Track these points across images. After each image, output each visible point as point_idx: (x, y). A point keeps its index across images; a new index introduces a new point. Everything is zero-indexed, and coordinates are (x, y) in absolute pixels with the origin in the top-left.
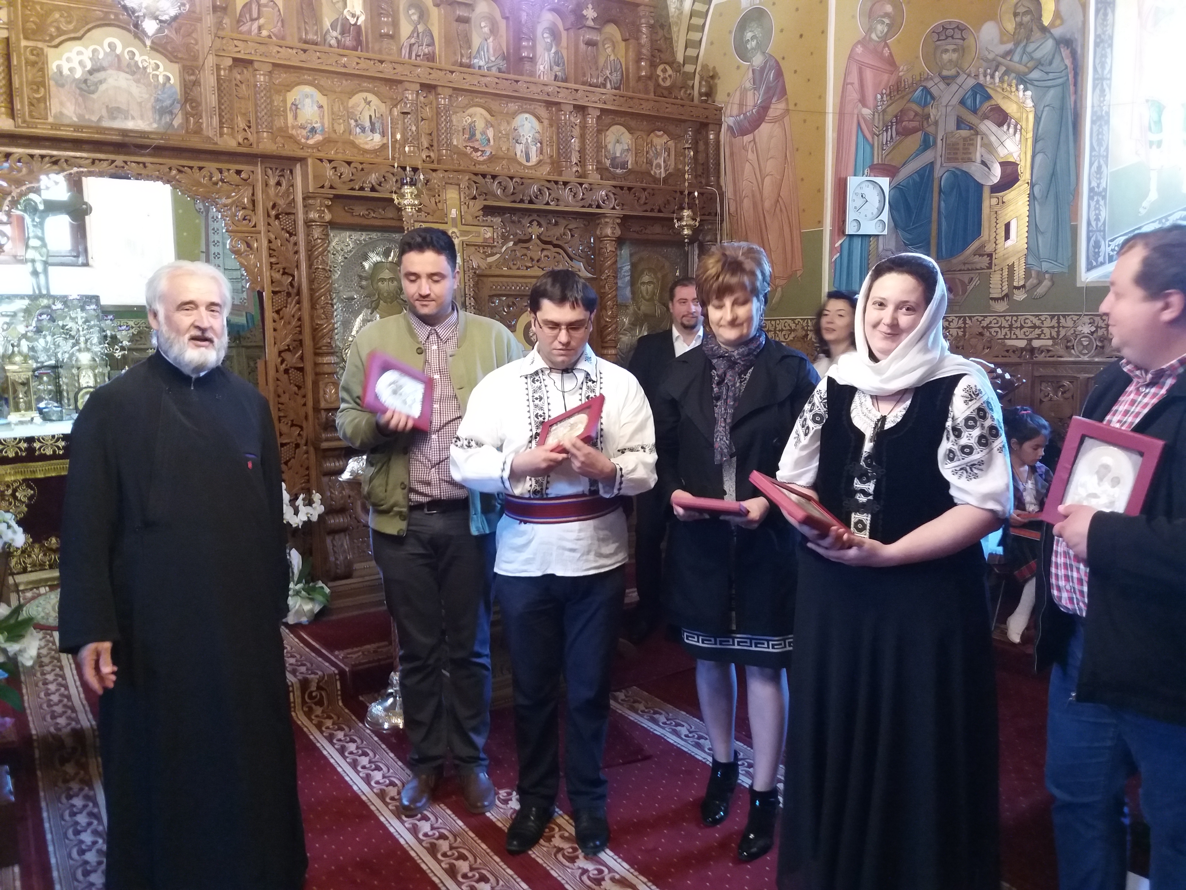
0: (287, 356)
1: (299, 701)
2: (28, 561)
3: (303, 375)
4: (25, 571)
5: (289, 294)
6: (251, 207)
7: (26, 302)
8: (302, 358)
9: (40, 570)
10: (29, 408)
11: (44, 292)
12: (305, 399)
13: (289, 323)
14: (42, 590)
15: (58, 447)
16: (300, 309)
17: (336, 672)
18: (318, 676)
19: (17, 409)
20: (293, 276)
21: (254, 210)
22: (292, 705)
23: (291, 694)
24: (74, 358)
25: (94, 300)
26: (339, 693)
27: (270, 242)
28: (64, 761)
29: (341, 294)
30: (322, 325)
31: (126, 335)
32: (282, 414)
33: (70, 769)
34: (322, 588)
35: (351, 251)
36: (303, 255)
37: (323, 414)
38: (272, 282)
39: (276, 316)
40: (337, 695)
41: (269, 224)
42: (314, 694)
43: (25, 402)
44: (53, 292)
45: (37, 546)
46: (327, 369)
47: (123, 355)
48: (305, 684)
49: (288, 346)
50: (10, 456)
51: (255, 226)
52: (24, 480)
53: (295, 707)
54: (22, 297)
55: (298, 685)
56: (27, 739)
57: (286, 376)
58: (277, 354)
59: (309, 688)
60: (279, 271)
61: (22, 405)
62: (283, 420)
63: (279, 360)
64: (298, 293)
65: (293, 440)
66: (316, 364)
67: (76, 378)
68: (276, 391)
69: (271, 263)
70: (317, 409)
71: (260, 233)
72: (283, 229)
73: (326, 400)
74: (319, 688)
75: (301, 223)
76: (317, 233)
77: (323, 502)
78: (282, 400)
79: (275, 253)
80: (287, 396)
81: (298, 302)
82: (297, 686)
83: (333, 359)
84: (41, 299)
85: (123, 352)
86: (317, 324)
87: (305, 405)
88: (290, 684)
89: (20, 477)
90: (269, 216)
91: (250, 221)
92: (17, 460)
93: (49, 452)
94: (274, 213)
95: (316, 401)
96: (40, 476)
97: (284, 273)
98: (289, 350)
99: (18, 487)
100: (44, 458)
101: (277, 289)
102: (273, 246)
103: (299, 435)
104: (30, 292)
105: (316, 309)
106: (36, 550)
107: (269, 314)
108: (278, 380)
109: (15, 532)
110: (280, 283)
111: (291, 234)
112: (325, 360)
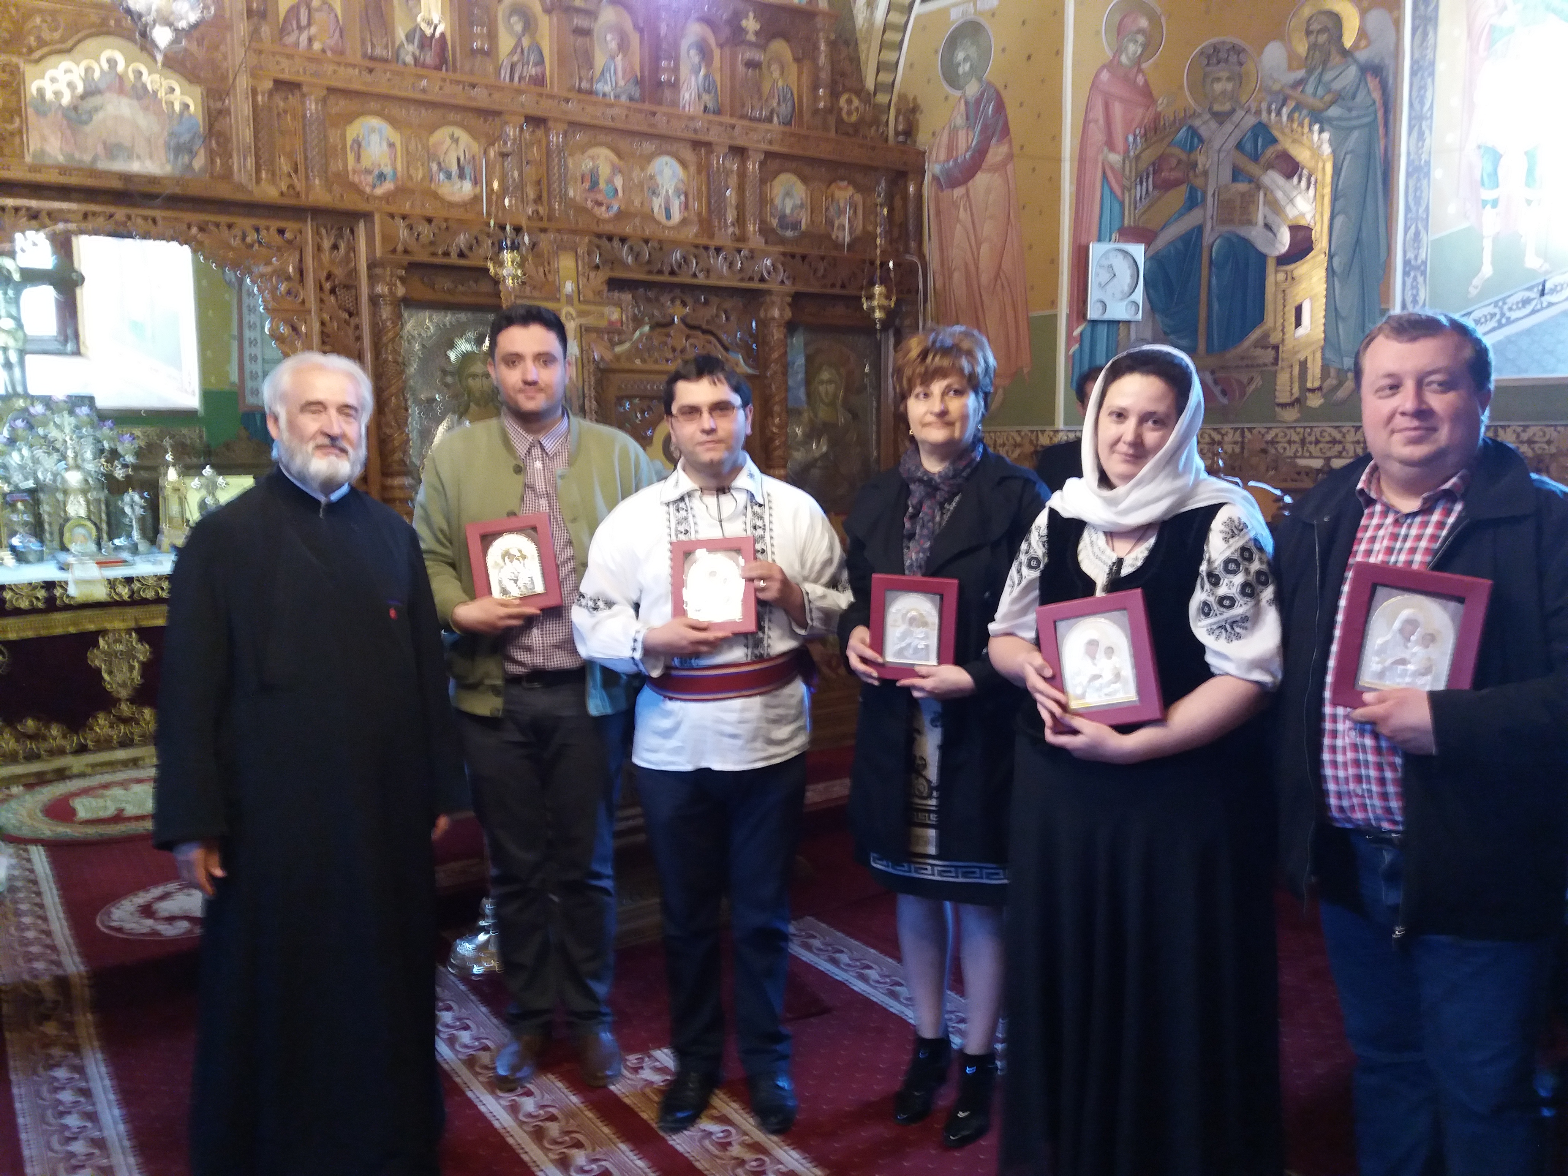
6: (298, 277)
11: (20, 390)
14: (14, 789)
15: (37, 599)
21: (301, 282)
24: (59, 479)
25: (87, 402)
27: (323, 324)
28: (41, 1019)
29: (418, 394)
30: (392, 435)
31: (129, 448)
33: (51, 1028)
35: (431, 337)
36: (367, 341)
41: (322, 301)
45: (7, 730)
46: (398, 494)
47: (126, 475)
51: (303, 303)
66: (384, 488)
67: (62, 505)
71: (309, 312)
72: (340, 307)
75: (364, 299)
76: (386, 312)
79: (329, 339)
83: (406, 481)
85: (125, 471)
86: (385, 434)
90: (321, 288)
91: (296, 296)
93: (24, 604)
94: (328, 285)
96: (12, 636)
100: (17, 612)
102: (327, 330)
105: (384, 414)
106: (7, 736)
111: (351, 315)
112: (397, 481)
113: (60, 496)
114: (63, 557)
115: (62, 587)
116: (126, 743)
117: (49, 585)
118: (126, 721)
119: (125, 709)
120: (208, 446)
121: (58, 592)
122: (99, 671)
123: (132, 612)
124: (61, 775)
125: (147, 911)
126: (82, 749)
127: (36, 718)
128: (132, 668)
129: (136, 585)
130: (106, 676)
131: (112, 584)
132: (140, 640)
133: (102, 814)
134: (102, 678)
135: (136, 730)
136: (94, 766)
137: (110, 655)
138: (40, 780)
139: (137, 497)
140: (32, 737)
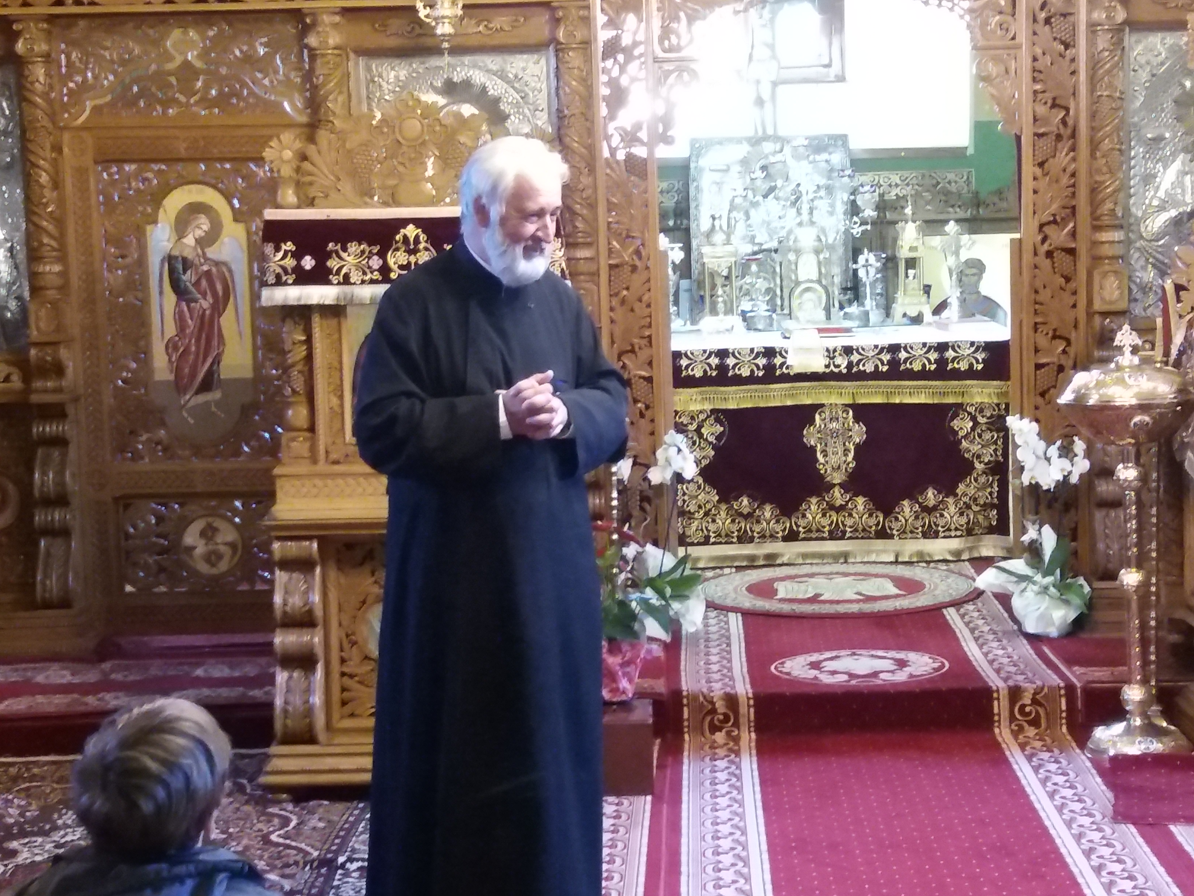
0: (1049, 230)
1: (1005, 714)
2: (712, 527)
3: (1075, 262)
4: (706, 542)
5: (1059, 137)
6: (1009, 10)
7: (744, 149)
8: (1073, 234)
9: (726, 543)
10: (729, 311)
11: (770, 132)
12: (1074, 297)
13: (1057, 181)
14: (727, 571)
15: (757, 366)
16: (1074, 159)
17: (1062, 685)
18: (1035, 686)
19: (714, 312)
20: (1067, 110)
21: (1013, 15)
22: (996, 718)
23: (996, 703)
24: (792, 237)
25: (840, 143)
26: (1064, 715)
27: (1035, 59)
28: (714, 729)
29: (1143, 132)
30: (1104, 182)
31: (870, 200)
32: (1039, 320)
33: (720, 737)
34: (1081, 586)
35: (1162, 64)
36: (1083, 76)
37: (1097, 319)
38: (1035, 120)
39: (1038, 171)
40: (1061, 718)
41: (1035, 33)
42: (1028, 709)
43: (725, 302)
44: (781, 133)
45: (724, 507)
46: (1107, 250)
47: (864, 232)
48: (1015, 693)
49: (1054, 215)
50: (697, 376)
51: (1013, 38)
52: (713, 411)
53: (999, 721)
54: (739, 141)
55: (1006, 692)
56: (677, 694)
57: (1048, 262)
58: (1037, 230)
59: (1021, 699)
60: (1046, 103)
61: (721, 306)
62: (1041, 328)
63: (1040, 238)
64: (1073, 135)
65: (1055, 360)
66: (1096, 244)
67: (793, 267)
68: (1031, 285)
69: (1035, 92)
70: (1090, 315)
71: (1019, 47)
72: (1055, 39)
73: (1102, 299)
74: (1035, 702)
75: (1082, 28)
76: (1103, 41)
77: (1088, 454)
78: (1040, 298)
79: (1041, 76)
80: (1048, 292)
81: (1073, 149)
82: (1004, 694)
83: (1117, 235)
84: (764, 144)
85: (863, 228)
86: (1096, 182)
87: (1074, 306)
88: (995, 688)
89: (708, 407)
90: (1035, 20)
91: (1007, 30)
92: (705, 381)
93: (745, 372)
94: (1043, 15)
95: (1090, 302)
96: (732, 405)
97: (1054, 106)
98: (1055, 222)
99: (704, 421)
100: (738, 380)
101: (1042, 130)
102: (1038, 65)
103: (1064, 352)
104: (751, 133)
105: (1096, 159)
106: (723, 514)
107: (1029, 169)
108: (1036, 267)
109: (685, 458)
110: (1046, 121)
111: (1067, 46)
112: (1105, 236)
113: (792, 257)
114: (788, 324)
115: (781, 355)
116: (837, 534)
117: (770, 352)
118: (839, 509)
119: (838, 496)
120: (977, 194)
121: (778, 361)
122: (813, 449)
123: (850, 385)
124: (771, 561)
125: (815, 665)
126: (792, 536)
127: (752, 498)
128: (846, 451)
129: (855, 357)
130: (820, 457)
131: (831, 354)
132: (857, 419)
133: (800, 596)
134: (817, 460)
135: (849, 522)
136: (805, 556)
137: (826, 435)
138: (751, 564)
139: (872, 258)
140: (747, 517)
